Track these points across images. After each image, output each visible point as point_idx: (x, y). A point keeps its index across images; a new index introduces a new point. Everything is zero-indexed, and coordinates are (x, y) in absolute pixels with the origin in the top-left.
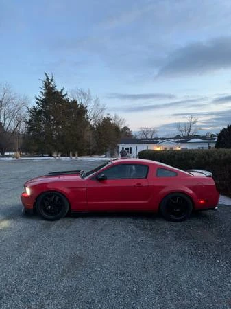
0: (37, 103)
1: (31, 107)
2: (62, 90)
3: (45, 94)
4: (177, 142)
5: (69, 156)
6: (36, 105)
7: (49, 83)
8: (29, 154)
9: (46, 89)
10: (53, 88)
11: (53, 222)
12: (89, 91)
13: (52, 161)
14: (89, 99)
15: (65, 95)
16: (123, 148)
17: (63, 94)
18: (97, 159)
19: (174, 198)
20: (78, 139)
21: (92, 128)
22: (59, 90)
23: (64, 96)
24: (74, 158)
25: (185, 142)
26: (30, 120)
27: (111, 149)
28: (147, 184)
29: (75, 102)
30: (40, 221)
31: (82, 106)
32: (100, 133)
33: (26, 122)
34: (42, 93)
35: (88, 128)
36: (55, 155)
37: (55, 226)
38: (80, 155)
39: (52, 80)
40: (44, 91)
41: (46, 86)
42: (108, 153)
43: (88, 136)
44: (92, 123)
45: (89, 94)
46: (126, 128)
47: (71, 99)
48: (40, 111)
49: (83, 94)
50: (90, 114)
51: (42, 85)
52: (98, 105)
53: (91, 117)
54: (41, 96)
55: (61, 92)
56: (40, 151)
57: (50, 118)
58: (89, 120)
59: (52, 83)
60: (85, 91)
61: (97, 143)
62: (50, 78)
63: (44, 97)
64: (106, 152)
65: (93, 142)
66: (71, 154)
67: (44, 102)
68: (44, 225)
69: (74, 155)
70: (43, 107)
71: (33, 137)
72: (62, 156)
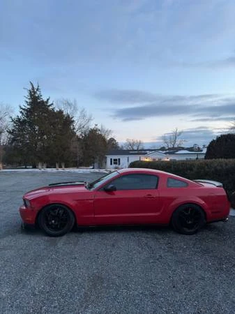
0: (21, 112)
1: (14, 117)
2: (48, 100)
3: (30, 104)
4: (165, 153)
5: (55, 167)
6: (20, 115)
7: (35, 93)
8: (10, 166)
9: (31, 98)
10: (38, 98)
11: (58, 238)
12: (75, 101)
13: (37, 172)
14: (75, 109)
15: (51, 105)
16: (111, 159)
17: (49, 104)
18: (85, 170)
19: (186, 210)
20: (64, 150)
21: (79, 139)
22: (45, 100)
23: (49, 106)
24: (60, 170)
25: (173, 153)
26: (13, 130)
27: (100, 160)
28: (158, 195)
29: (61, 112)
30: (44, 238)
31: (68, 116)
32: (86, 144)
33: (10, 132)
34: (27, 102)
35: (74, 139)
36: (40, 167)
37: (61, 242)
38: (67, 166)
39: (38, 89)
40: (28, 101)
41: (31, 95)
42: (96, 165)
43: (75, 147)
44: (78, 134)
45: (75, 104)
46: (112, 140)
47: (57, 110)
48: (24, 121)
49: (69, 105)
50: (76, 125)
51: (27, 94)
52: (84, 116)
53: (77, 127)
54: (26, 105)
55: (47, 102)
56: (24, 163)
57: (34, 128)
58: (75, 131)
59: (38, 93)
60: (72, 101)
61: (84, 154)
62: (36, 87)
63: (29, 107)
64: (94, 163)
65: (80, 153)
66: (57, 165)
67: (29, 112)
68: (48, 241)
69: (60, 167)
70: (27, 117)
71: (15, 148)
72: (47, 167)
